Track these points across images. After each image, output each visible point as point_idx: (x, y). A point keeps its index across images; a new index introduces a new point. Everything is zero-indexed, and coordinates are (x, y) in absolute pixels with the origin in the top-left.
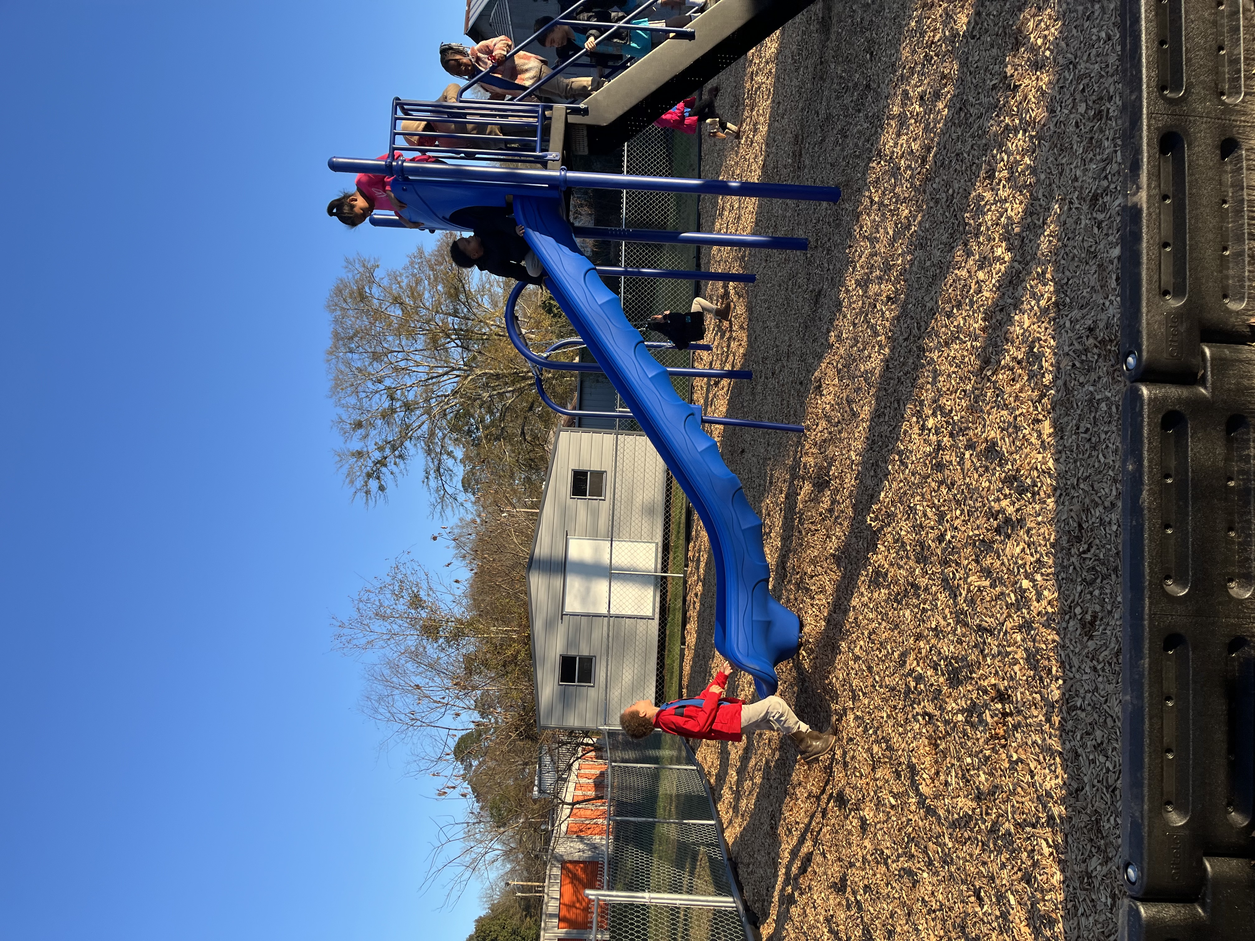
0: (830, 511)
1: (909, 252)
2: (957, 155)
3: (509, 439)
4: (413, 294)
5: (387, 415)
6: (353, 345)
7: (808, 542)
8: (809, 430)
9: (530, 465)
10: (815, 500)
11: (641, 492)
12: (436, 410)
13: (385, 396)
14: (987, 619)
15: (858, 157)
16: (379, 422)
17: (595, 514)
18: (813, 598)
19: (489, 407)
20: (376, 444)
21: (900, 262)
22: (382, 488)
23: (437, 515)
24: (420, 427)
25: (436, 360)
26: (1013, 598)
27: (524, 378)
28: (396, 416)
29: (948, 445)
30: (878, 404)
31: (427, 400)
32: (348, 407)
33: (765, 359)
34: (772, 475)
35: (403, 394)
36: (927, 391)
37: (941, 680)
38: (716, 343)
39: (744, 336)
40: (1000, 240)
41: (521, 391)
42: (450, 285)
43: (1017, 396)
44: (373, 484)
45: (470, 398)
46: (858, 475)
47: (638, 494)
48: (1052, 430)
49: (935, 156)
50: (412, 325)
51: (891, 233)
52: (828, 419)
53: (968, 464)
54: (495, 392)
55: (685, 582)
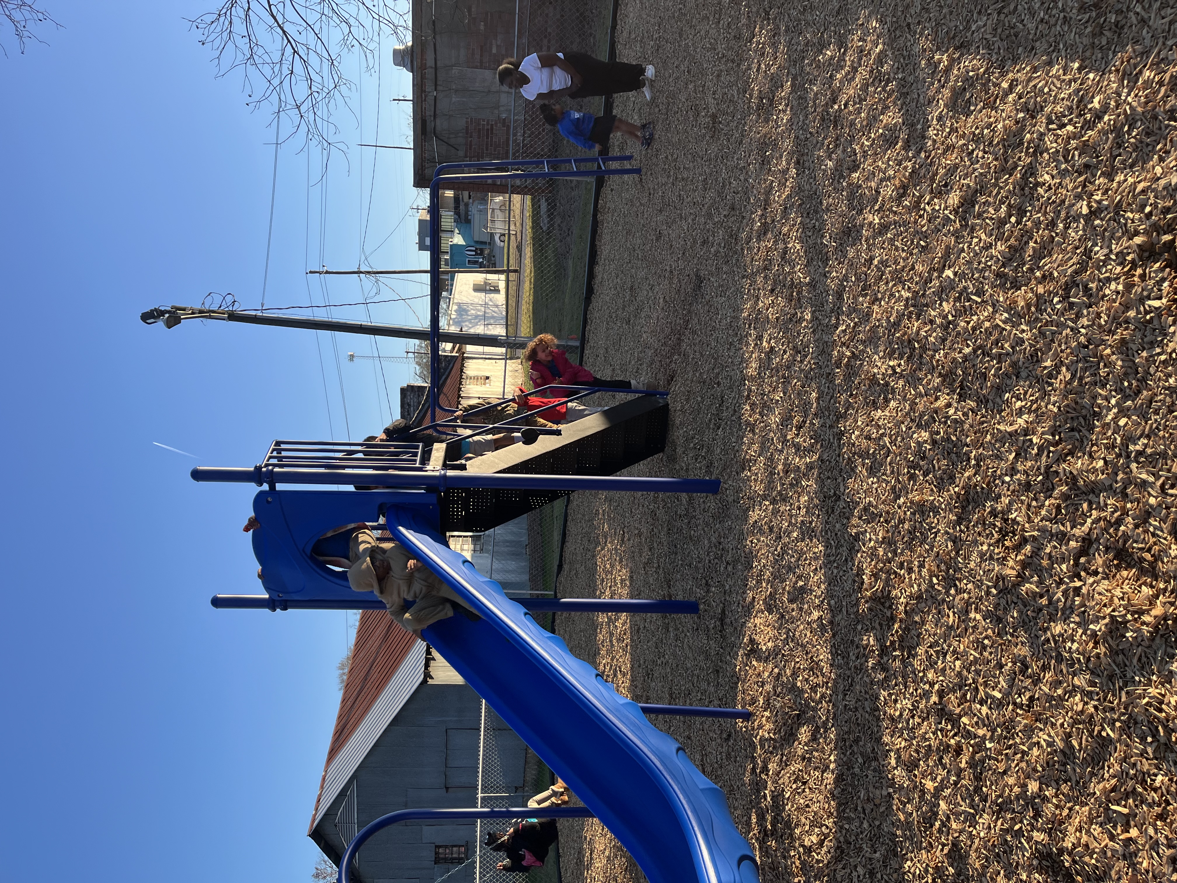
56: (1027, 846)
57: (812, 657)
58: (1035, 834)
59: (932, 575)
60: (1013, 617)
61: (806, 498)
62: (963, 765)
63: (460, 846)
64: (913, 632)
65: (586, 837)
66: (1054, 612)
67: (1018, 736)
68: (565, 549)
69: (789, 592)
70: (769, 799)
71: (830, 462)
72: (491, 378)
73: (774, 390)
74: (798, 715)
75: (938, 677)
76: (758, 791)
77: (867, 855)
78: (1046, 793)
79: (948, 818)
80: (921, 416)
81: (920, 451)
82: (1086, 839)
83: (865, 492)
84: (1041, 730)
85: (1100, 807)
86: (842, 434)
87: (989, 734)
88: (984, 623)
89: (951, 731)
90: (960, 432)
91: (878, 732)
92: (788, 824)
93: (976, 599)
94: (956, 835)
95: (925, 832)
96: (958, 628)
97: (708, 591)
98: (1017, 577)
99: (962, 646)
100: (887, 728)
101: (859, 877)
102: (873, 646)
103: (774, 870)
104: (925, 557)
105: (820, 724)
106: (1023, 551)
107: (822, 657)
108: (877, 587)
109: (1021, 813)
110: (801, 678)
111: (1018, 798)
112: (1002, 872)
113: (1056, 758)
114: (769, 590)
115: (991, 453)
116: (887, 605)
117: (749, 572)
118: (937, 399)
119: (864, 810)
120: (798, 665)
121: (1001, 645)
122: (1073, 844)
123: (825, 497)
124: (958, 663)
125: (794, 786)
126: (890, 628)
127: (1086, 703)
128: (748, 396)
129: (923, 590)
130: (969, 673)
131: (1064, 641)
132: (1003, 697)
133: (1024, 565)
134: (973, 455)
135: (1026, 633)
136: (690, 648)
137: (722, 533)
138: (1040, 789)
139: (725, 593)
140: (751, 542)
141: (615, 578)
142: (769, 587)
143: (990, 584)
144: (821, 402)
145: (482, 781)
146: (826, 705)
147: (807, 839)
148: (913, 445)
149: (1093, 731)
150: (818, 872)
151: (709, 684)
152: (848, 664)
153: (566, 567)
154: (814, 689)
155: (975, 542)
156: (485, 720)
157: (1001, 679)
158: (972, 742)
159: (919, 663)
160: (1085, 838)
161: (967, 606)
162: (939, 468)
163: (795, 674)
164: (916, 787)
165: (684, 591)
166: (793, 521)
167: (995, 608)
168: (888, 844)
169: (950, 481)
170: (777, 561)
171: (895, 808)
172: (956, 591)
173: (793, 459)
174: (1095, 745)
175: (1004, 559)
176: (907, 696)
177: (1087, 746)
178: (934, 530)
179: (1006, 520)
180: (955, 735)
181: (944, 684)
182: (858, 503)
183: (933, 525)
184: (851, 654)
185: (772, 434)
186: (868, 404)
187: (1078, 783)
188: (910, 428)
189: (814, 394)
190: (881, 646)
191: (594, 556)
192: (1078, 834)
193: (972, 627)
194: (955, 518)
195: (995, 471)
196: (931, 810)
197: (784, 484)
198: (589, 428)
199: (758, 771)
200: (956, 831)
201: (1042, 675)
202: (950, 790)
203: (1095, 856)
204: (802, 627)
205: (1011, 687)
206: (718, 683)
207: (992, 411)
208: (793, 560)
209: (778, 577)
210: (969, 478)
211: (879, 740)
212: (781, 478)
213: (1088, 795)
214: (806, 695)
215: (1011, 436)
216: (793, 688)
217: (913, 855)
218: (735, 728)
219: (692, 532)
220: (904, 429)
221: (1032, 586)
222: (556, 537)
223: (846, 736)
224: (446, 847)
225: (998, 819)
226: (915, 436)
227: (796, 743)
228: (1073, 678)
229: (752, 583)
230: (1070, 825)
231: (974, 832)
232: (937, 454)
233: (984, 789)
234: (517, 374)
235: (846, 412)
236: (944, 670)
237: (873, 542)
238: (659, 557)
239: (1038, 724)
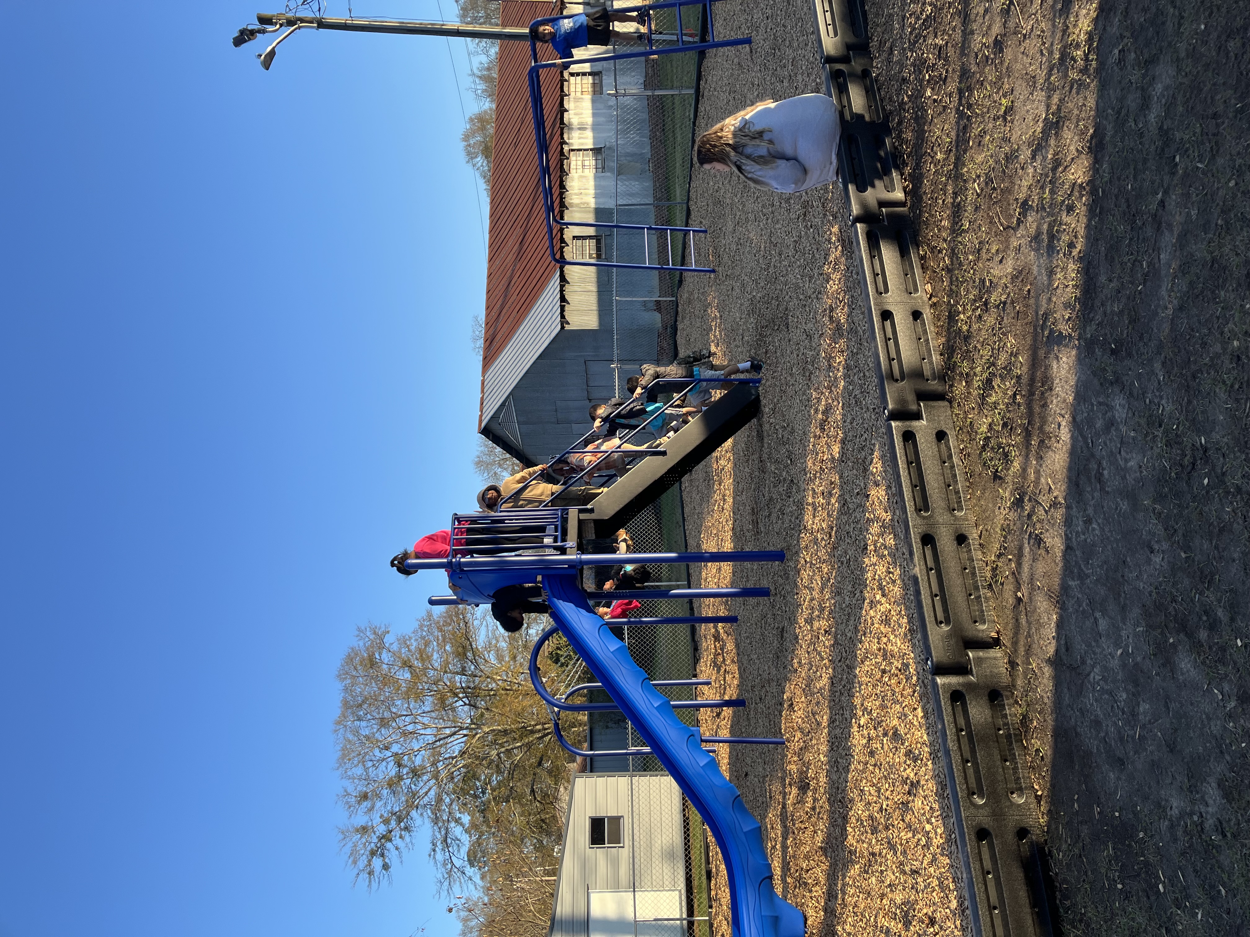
0: (814, 809)
1: (832, 598)
2: (847, 533)
3: (519, 798)
4: (421, 656)
5: (393, 784)
6: (361, 713)
7: (800, 840)
8: (789, 742)
9: (541, 827)
10: (800, 801)
11: (659, 836)
12: (443, 774)
13: (393, 763)
14: (915, 863)
15: (793, 529)
16: (385, 792)
17: (615, 863)
18: (810, 891)
19: (497, 766)
20: (381, 816)
21: (828, 605)
22: (386, 867)
23: (444, 894)
24: (426, 793)
25: (444, 720)
26: (924, 841)
27: (532, 732)
28: (402, 783)
29: (874, 735)
30: (831, 713)
31: (434, 764)
32: (354, 778)
33: (753, 687)
34: (770, 790)
35: (410, 759)
36: (857, 698)
37: (900, 926)
38: (714, 678)
39: (734, 668)
40: (878, 590)
41: (529, 746)
42: (458, 644)
43: (902, 694)
44: (377, 863)
45: (477, 758)
46: (827, 773)
47: (656, 839)
48: (922, 714)
49: (836, 533)
50: (420, 687)
51: (820, 584)
52: (801, 729)
53: (886, 747)
54: (503, 750)
55: (711, 925)
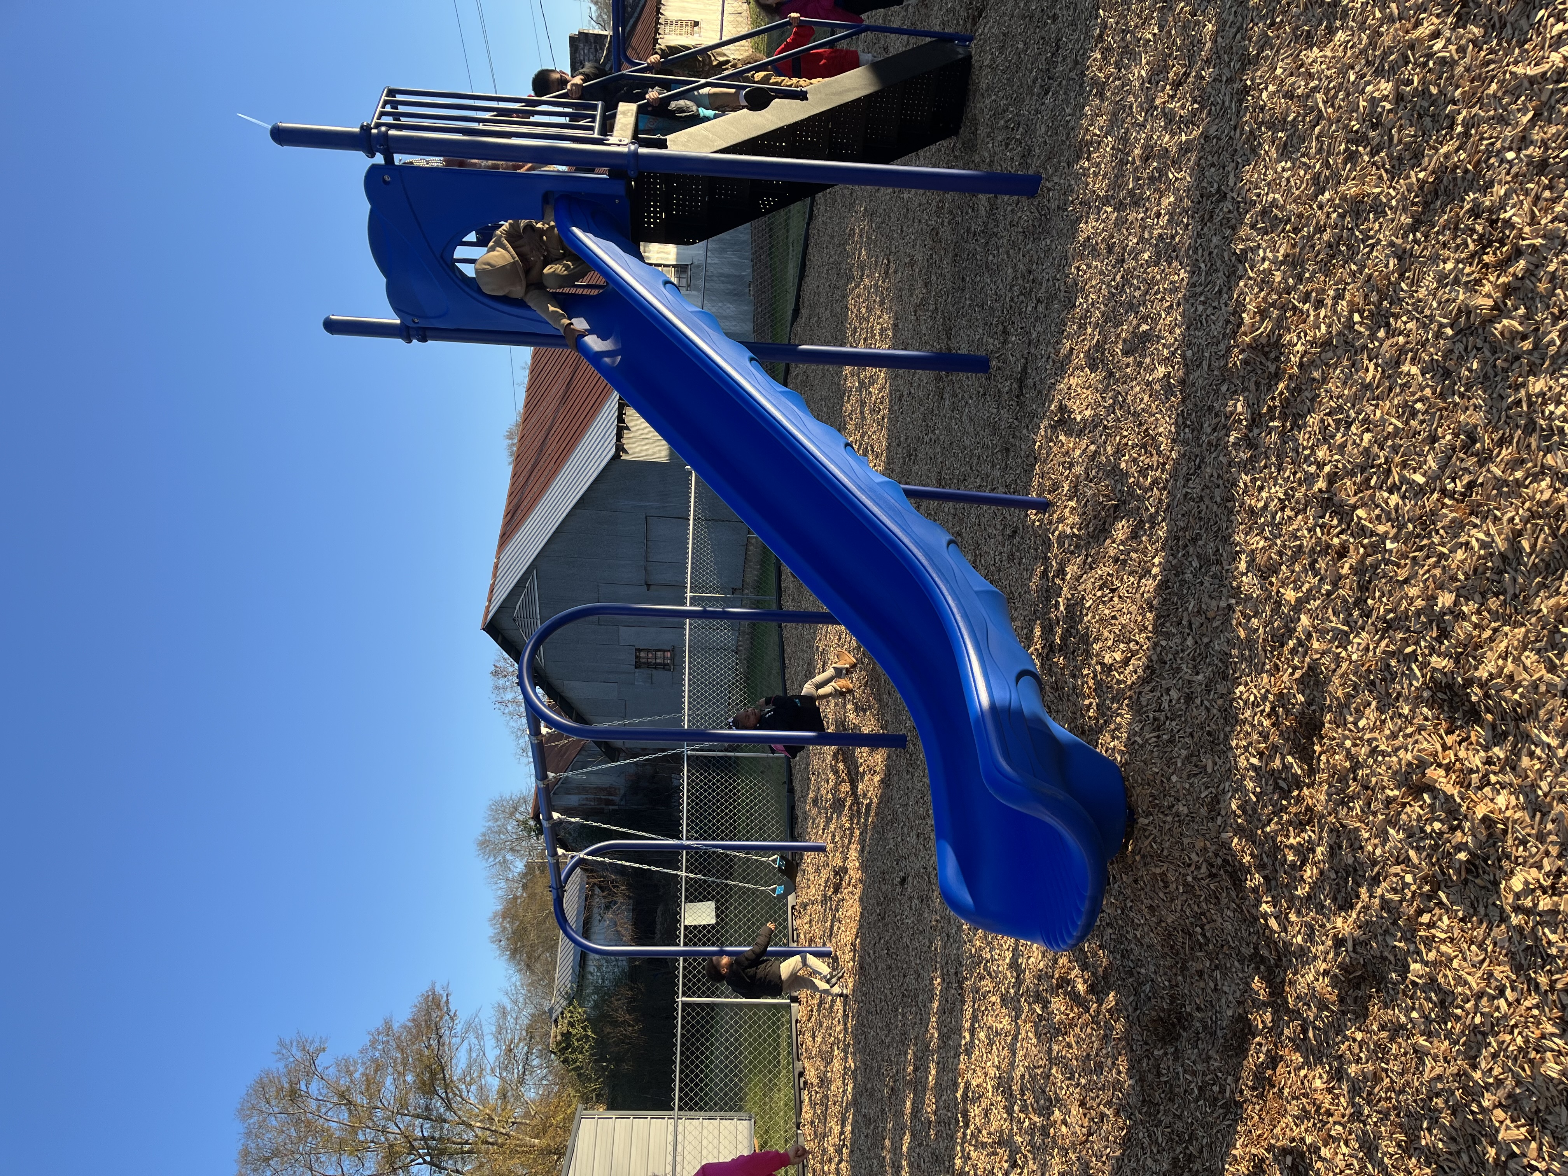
4: (368, 1088)
42: (425, 1072)
56: (1418, 674)
57: (1147, 430)
58: (1434, 659)
59: (1353, 308)
60: (1470, 370)
61: (1172, 199)
62: (1345, 571)
63: (665, 651)
64: (1307, 393)
65: (818, 647)
66: (1538, 362)
67: (1437, 533)
68: (804, 287)
69: (1125, 341)
70: (1062, 608)
71: (1219, 139)
72: (701, 25)
73: (1144, 24)
74: (1116, 506)
75: (1332, 456)
76: (1048, 599)
77: (1187, 677)
78: (1465, 608)
79: (1309, 636)
80: (1385, 55)
81: (1371, 115)
82: (1511, 669)
83: (1269, 184)
84: (1475, 526)
85: (1543, 628)
86: (1246, 91)
87: (1395, 530)
88: (1421, 379)
89: (1336, 527)
90: (1447, 79)
91: (1227, 528)
92: (1085, 639)
93: (1417, 344)
94: (1316, 657)
95: (1271, 652)
96: (1377, 388)
97: (1005, 342)
98: (1492, 309)
99: (1378, 413)
100: (1241, 524)
101: (1171, 701)
102: (1240, 414)
103: (1057, 690)
104: (1347, 284)
105: (1145, 517)
106: (1511, 270)
107: (1161, 430)
108: (1262, 329)
109: (1418, 633)
110: (1127, 457)
111: (1418, 613)
112: (1374, 704)
113: (1490, 564)
114: (1096, 338)
115: (1492, 113)
116: (1272, 355)
117: (1068, 313)
118: (1418, 24)
119: (1190, 625)
120: (1125, 441)
121: (1440, 410)
122: (1491, 674)
123: (1202, 197)
124: (1367, 436)
125: (1099, 594)
126: (1270, 388)
127: (1557, 491)
128: (1101, 36)
129: (1334, 332)
130: (1382, 449)
131: (1544, 403)
132: (1427, 483)
133: (1508, 291)
134: (1460, 118)
135: (1484, 392)
136: (971, 419)
137: (1035, 258)
138: (1456, 603)
139: (1029, 345)
140: (1078, 268)
141: (872, 327)
142: (1096, 333)
143: (1445, 321)
144: (1219, 39)
145: (692, 578)
146: (1158, 493)
147: (1107, 656)
148: (1362, 104)
149: (1559, 528)
150: (1117, 694)
151: (993, 466)
152: (1198, 438)
153: (804, 312)
154: (1143, 472)
155: (1435, 259)
156: (695, 507)
157: (1429, 457)
158: (1366, 541)
159: (1307, 436)
160: (1510, 667)
161: (1400, 355)
162: (1400, 141)
163: (1119, 452)
164: (1270, 597)
165: (970, 343)
166: (1146, 236)
167: (1445, 357)
168: (1217, 666)
169: (1413, 161)
170: (1113, 295)
171: (1234, 622)
172: (1387, 333)
173: (1159, 137)
174: (1555, 547)
175: (1478, 282)
176: (1280, 481)
177: (1543, 549)
178: (1370, 242)
179: (1492, 223)
180: (1342, 532)
181: (1340, 465)
182: (1253, 204)
183: (1372, 233)
184: (1205, 425)
185: (1131, 98)
186: (1297, 37)
187: (1515, 596)
188: (1363, 76)
189: (1210, 26)
190: (1253, 414)
191: (844, 297)
192: (1500, 662)
193: (1401, 385)
194: (1409, 221)
195: (1493, 144)
196: (1286, 626)
197: (1139, 179)
198: (849, 90)
199: (1051, 575)
200: (1317, 652)
201: (1495, 452)
202: (1318, 602)
203: (1520, 690)
204: (1138, 388)
205: (1443, 469)
206: (1006, 464)
207: (1509, 42)
208: (1137, 294)
209: (1112, 319)
210: (1447, 156)
211: (1227, 539)
212: (1136, 169)
213: (1528, 613)
214: (1132, 480)
215: (1532, 84)
216: (1115, 473)
217: (1248, 679)
218: (1024, 522)
219: (991, 257)
220: (1352, 78)
221: (1513, 322)
222: (792, 270)
223: (1181, 534)
224: (648, 651)
225: (1382, 638)
226: (1369, 88)
227: (1108, 541)
228: (1545, 456)
229: (1072, 328)
230: (1491, 649)
231: (1344, 654)
232: (1401, 118)
233: (1370, 602)
234: (740, 19)
235: (1258, 54)
236: (1343, 446)
237: (1267, 263)
238: (938, 295)
239: (1473, 519)
